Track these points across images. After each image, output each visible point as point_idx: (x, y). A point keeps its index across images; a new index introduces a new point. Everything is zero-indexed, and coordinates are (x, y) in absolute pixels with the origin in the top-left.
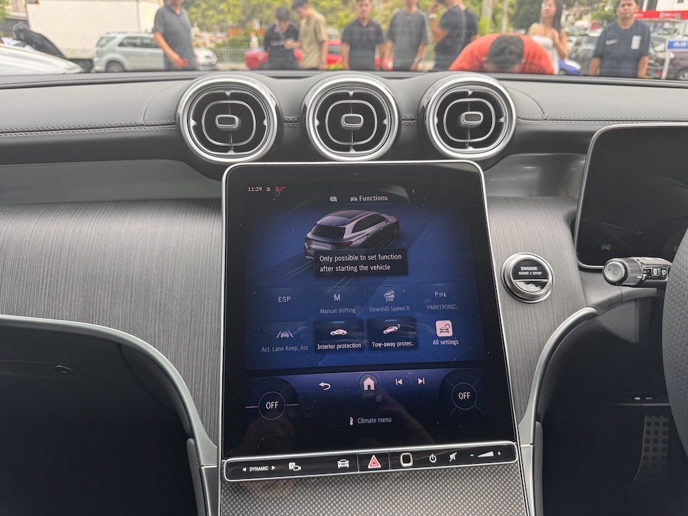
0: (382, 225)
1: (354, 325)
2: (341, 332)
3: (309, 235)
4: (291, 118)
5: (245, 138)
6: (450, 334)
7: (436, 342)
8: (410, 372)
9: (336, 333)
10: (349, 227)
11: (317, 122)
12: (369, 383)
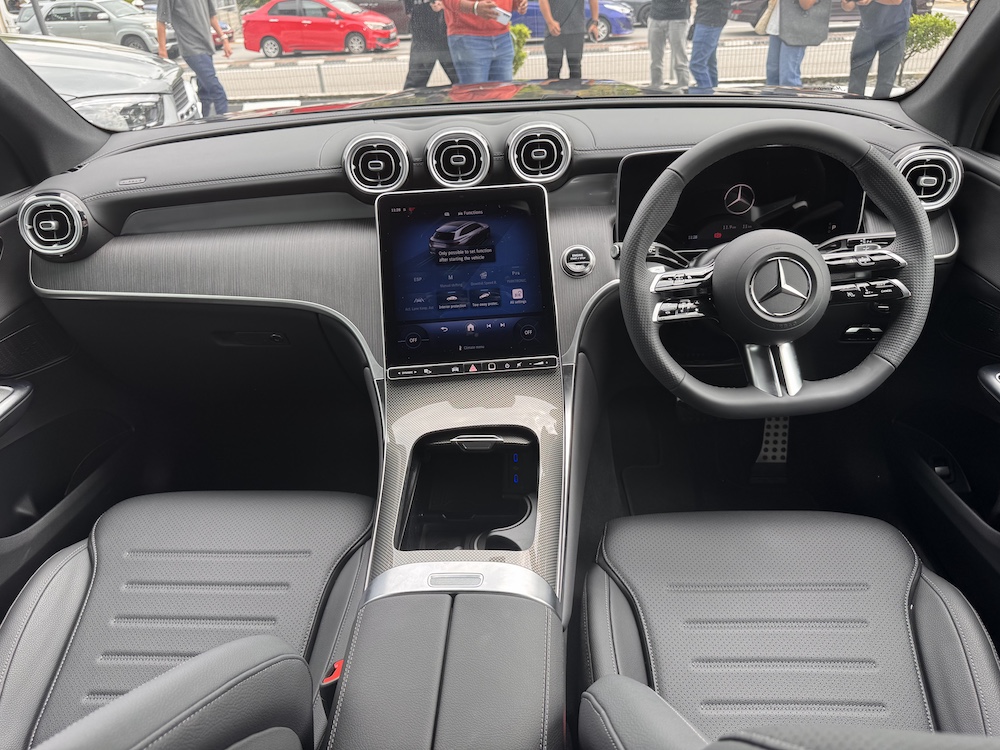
0: (479, 230)
1: (461, 293)
2: (454, 298)
3: (432, 239)
4: (418, 159)
5: (388, 174)
6: (521, 297)
7: (512, 302)
8: (496, 320)
9: (450, 298)
10: (457, 232)
11: (435, 162)
12: (471, 327)
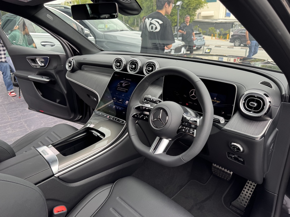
0: (128, 84)
1: (117, 98)
2: (115, 99)
3: (118, 83)
5: (120, 67)
6: (127, 103)
8: (119, 107)
10: (124, 83)
11: (129, 66)
12: (114, 107)
